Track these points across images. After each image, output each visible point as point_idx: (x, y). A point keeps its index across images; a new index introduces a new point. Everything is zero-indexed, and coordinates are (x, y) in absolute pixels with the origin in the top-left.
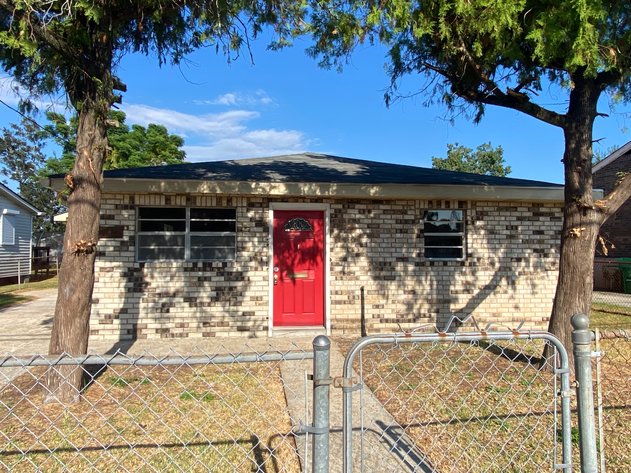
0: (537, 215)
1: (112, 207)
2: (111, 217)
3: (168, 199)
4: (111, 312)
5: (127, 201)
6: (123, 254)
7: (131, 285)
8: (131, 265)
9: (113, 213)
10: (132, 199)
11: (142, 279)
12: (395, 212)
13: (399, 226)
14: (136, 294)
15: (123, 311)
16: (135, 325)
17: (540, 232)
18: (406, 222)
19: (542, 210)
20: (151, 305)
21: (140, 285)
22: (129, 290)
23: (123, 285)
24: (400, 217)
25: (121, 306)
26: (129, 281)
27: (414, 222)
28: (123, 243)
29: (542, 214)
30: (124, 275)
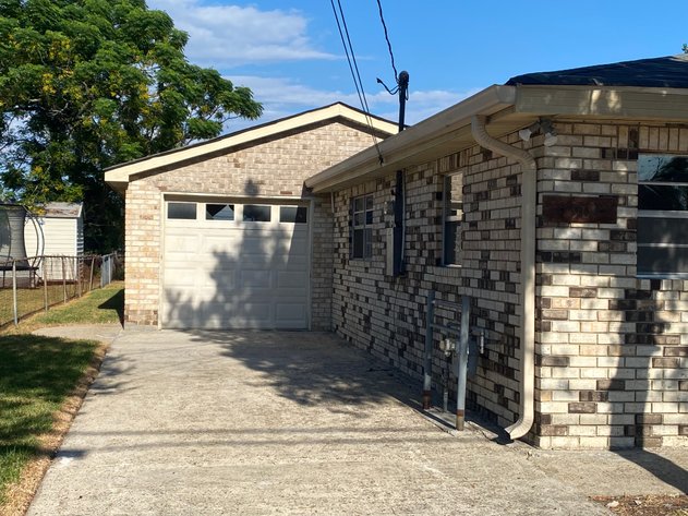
1: (596, 153)
2: (593, 177)
4: (592, 386)
5: (624, 142)
6: (616, 259)
7: (632, 327)
8: (631, 284)
9: (596, 166)
10: (635, 135)
11: (652, 315)
14: (642, 349)
15: (617, 385)
16: (639, 416)
20: (669, 372)
21: (650, 328)
22: (627, 339)
23: (615, 327)
25: (613, 373)
26: (627, 319)
28: (615, 234)
30: (617, 306)
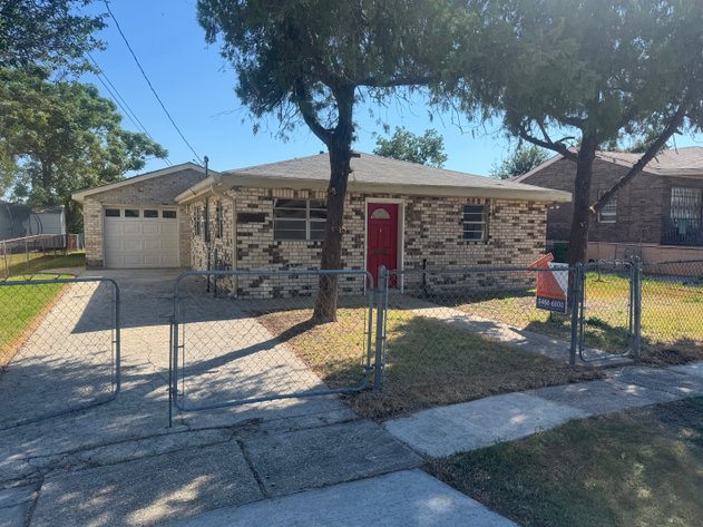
0: (531, 209)
1: (257, 198)
2: (256, 206)
3: (296, 193)
5: (267, 194)
6: (265, 235)
7: (271, 258)
8: (271, 243)
9: (257, 203)
10: (270, 192)
11: (278, 253)
12: (446, 206)
13: (449, 216)
14: (275, 265)
16: (275, 288)
17: (532, 222)
18: (453, 213)
19: (534, 206)
21: (278, 258)
22: (270, 261)
23: (266, 257)
24: (449, 210)
26: (270, 255)
27: (457, 213)
28: (264, 226)
29: (534, 209)
30: (266, 251)
